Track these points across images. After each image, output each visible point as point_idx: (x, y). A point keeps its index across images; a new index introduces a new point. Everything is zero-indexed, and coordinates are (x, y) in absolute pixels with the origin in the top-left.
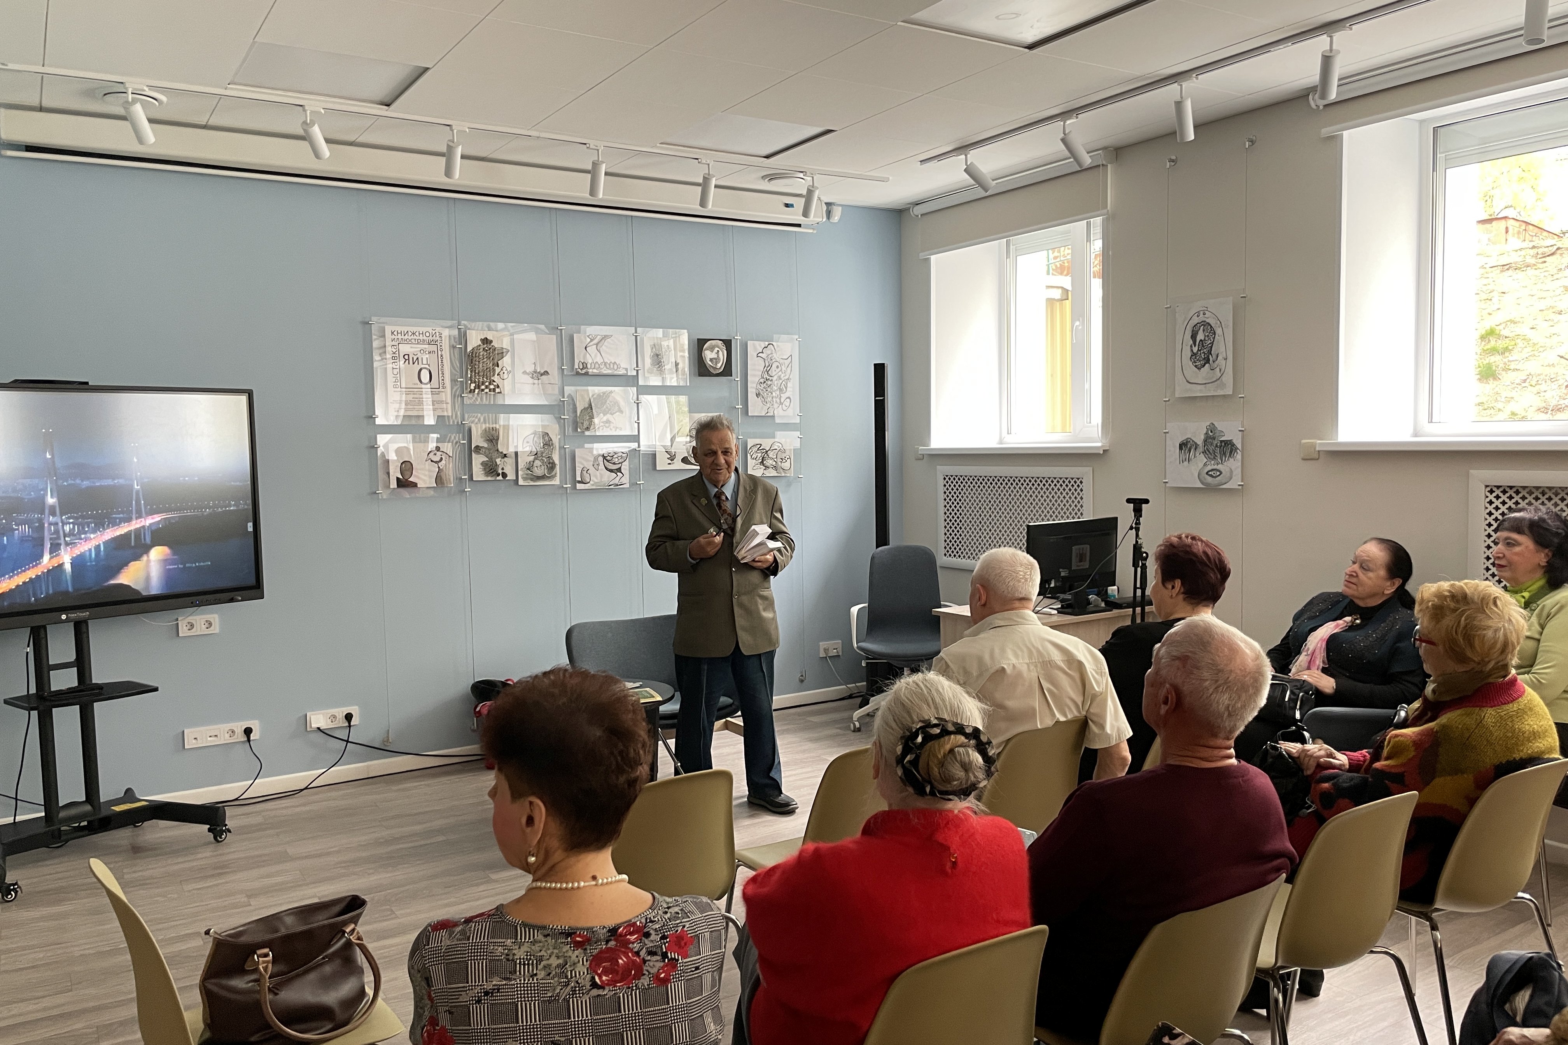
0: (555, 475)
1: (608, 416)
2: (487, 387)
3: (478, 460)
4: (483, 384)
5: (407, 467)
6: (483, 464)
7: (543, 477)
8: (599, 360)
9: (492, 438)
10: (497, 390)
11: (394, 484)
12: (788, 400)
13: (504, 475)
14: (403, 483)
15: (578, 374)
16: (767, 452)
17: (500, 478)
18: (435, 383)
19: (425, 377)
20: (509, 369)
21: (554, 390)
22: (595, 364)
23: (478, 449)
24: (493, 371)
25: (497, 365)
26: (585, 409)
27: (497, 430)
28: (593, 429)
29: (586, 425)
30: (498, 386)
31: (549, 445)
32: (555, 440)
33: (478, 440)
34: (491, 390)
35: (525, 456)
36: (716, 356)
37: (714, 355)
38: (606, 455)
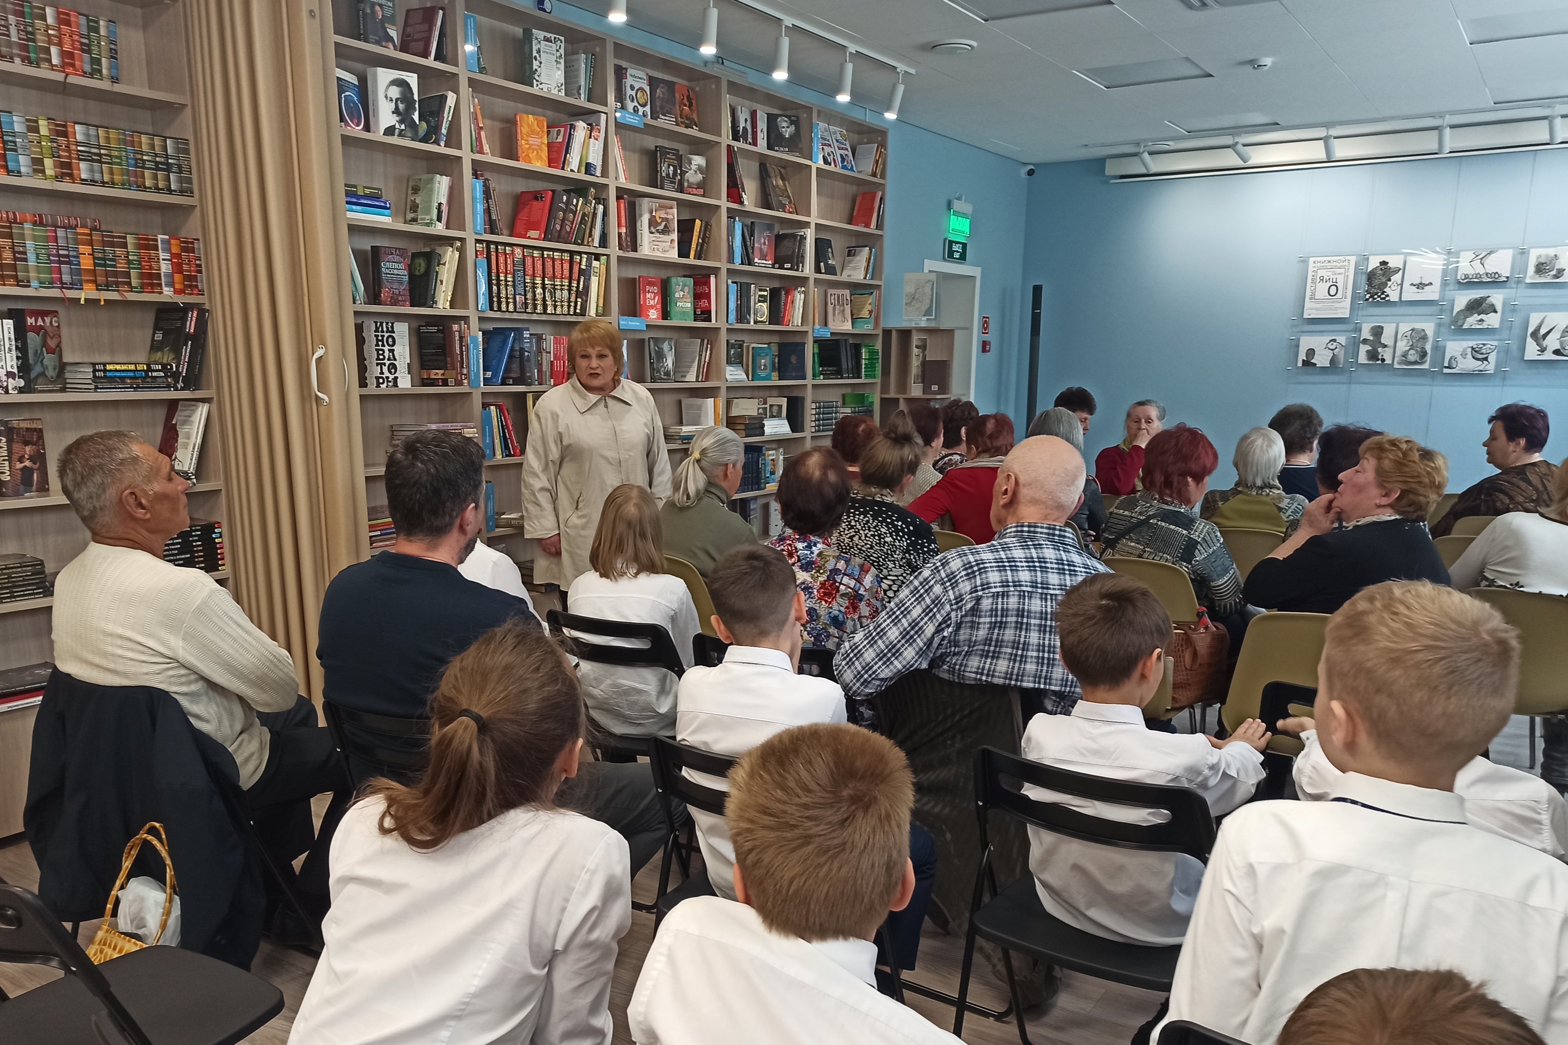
0: (1426, 362)
1: (1483, 316)
2: (1379, 296)
3: (1364, 349)
4: (1376, 294)
5: (1311, 352)
6: (1368, 351)
7: (1415, 363)
8: (1482, 271)
9: (1378, 332)
10: (1387, 299)
11: (1300, 364)
13: (1383, 360)
14: (1306, 363)
15: (1459, 283)
17: (1379, 362)
18: (1339, 295)
19: (1333, 292)
20: (1399, 282)
21: (1436, 297)
22: (1478, 275)
23: (1365, 341)
24: (1385, 285)
25: (1390, 280)
26: (1461, 311)
27: (1381, 328)
28: (1465, 326)
29: (1460, 323)
30: (1388, 296)
31: (1424, 338)
32: (1430, 333)
33: (1366, 334)
34: (1382, 299)
35: (1402, 346)
38: (1474, 347)
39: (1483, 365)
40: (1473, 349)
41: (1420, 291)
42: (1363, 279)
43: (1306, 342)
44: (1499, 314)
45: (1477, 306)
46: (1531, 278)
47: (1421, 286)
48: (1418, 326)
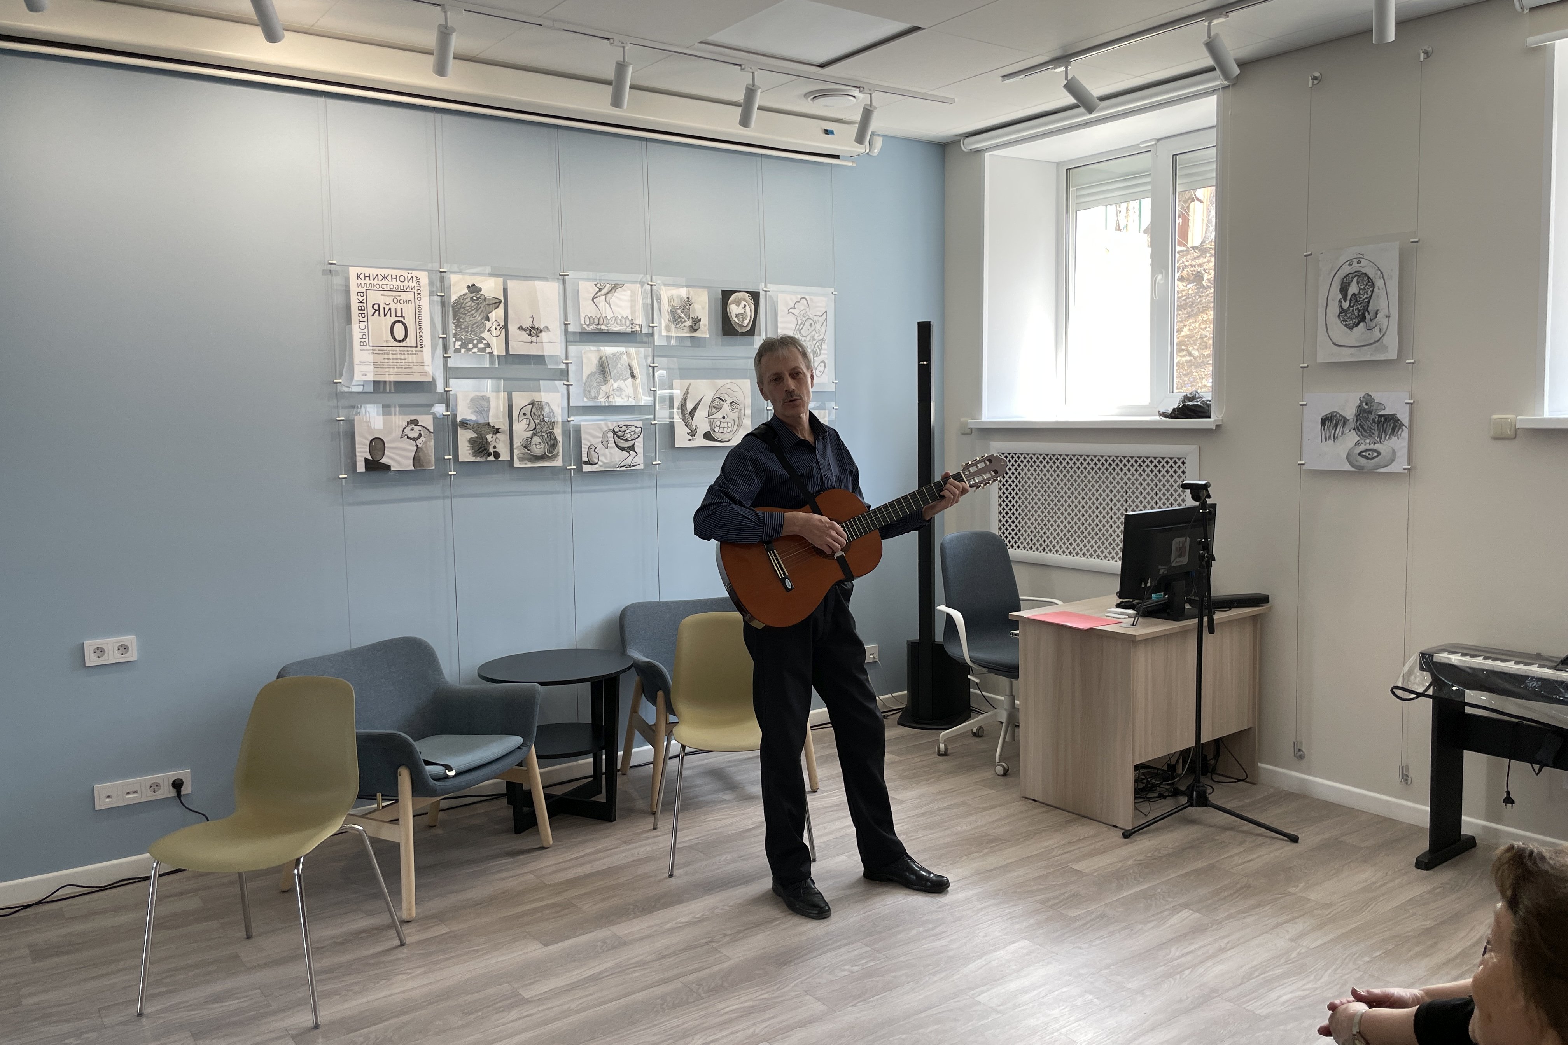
1: (619, 383)
2: (475, 346)
3: (465, 437)
4: (471, 341)
5: (377, 445)
8: (608, 314)
9: (482, 408)
10: (488, 350)
11: (361, 467)
12: (823, 365)
13: (497, 455)
14: (371, 465)
15: (584, 332)
17: (492, 458)
18: (411, 340)
19: (399, 331)
20: (502, 324)
21: (554, 350)
22: (603, 322)
23: (465, 423)
24: (482, 326)
25: (488, 319)
26: (591, 374)
27: (489, 400)
28: (600, 399)
30: (488, 345)
31: (550, 417)
32: (557, 409)
33: (465, 412)
34: (481, 350)
35: (521, 430)
36: (742, 311)
37: (740, 310)
38: (616, 430)
39: (631, 458)
40: (615, 433)
41: (534, 339)
42: (447, 313)
43: (367, 428)
45: (610, 369)
47: (533, 331)
48: (538, 397)
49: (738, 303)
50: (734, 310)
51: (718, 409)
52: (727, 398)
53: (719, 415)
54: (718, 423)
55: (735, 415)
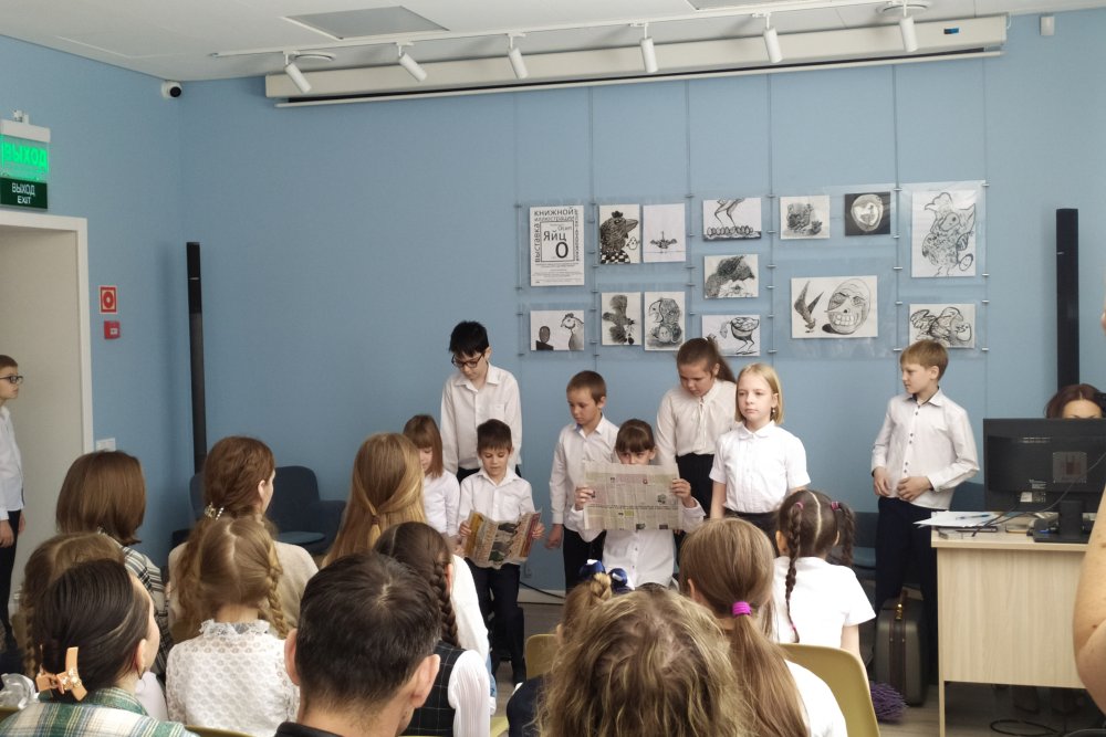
0: (680, 342)
1: (739, 282)
2: (617, 258)
3: (607, 326)
4: (614, 254)
5: (545, 332)
7: (668, 344)
8: (730, 226)
9: (621, 304)
10: (627, 260)
12: (969, 258)
13: (631, 341)
14: (542, 347)
15: (706, 240)
16: (936, 319)
17: (627, 343)
18: (570, 256)
19: (562, 250)
21: (682, 257)
22: (726, 230)
23: (607, 316)
24: (623, 242)
25: (627, 236)
26: (713, 275)
27: (625, 299)
28: (721, 295)
29: (713, 291)
30: (627, 256)
31: (675, 311)
32: (682, 307)
33: (607, 307)
34: (621, 260)
35: (652, 323)
36: (869, 212)
37: (866, 211)
38: (735, 322)
39: (747, 346)
40: (733, 325)
41: (664, 250)
42: (596, 234)
43: (539, 319)
44: (756, 280)
45: (730, 270)
46: (785, 234)
47: (663, 244)
48: (667, 295)
49: (863, 205)
50: (859, 212)
51: (839, 303)
52: (849, 292)
53: (841, 309)
54: (839, 317)
55: (859, 310)
